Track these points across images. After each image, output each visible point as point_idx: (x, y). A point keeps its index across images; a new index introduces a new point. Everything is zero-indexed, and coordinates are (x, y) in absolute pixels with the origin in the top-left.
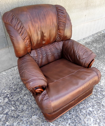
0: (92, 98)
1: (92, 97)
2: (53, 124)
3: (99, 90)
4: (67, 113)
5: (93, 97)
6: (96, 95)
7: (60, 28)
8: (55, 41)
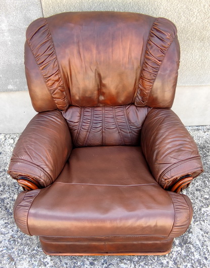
0: (162, 263)
1: (165, 262)
2: (51, 260)
3: (193, 258)
4: (88, 260)
5: (168, 262)
6: (175, 263)
7: (145, 74)
8: (133, 104)
